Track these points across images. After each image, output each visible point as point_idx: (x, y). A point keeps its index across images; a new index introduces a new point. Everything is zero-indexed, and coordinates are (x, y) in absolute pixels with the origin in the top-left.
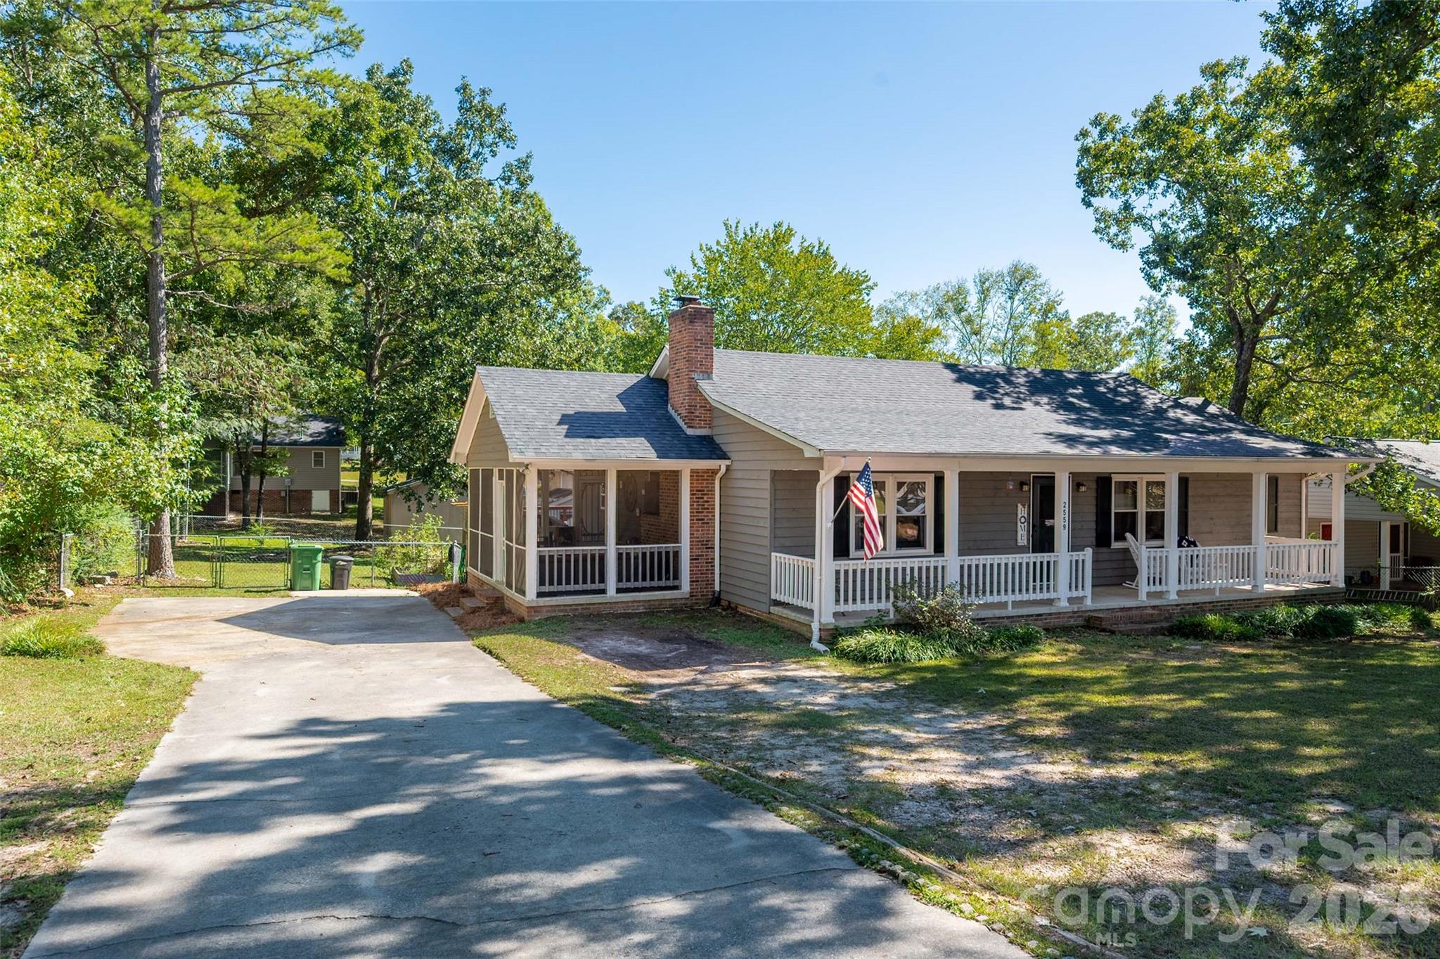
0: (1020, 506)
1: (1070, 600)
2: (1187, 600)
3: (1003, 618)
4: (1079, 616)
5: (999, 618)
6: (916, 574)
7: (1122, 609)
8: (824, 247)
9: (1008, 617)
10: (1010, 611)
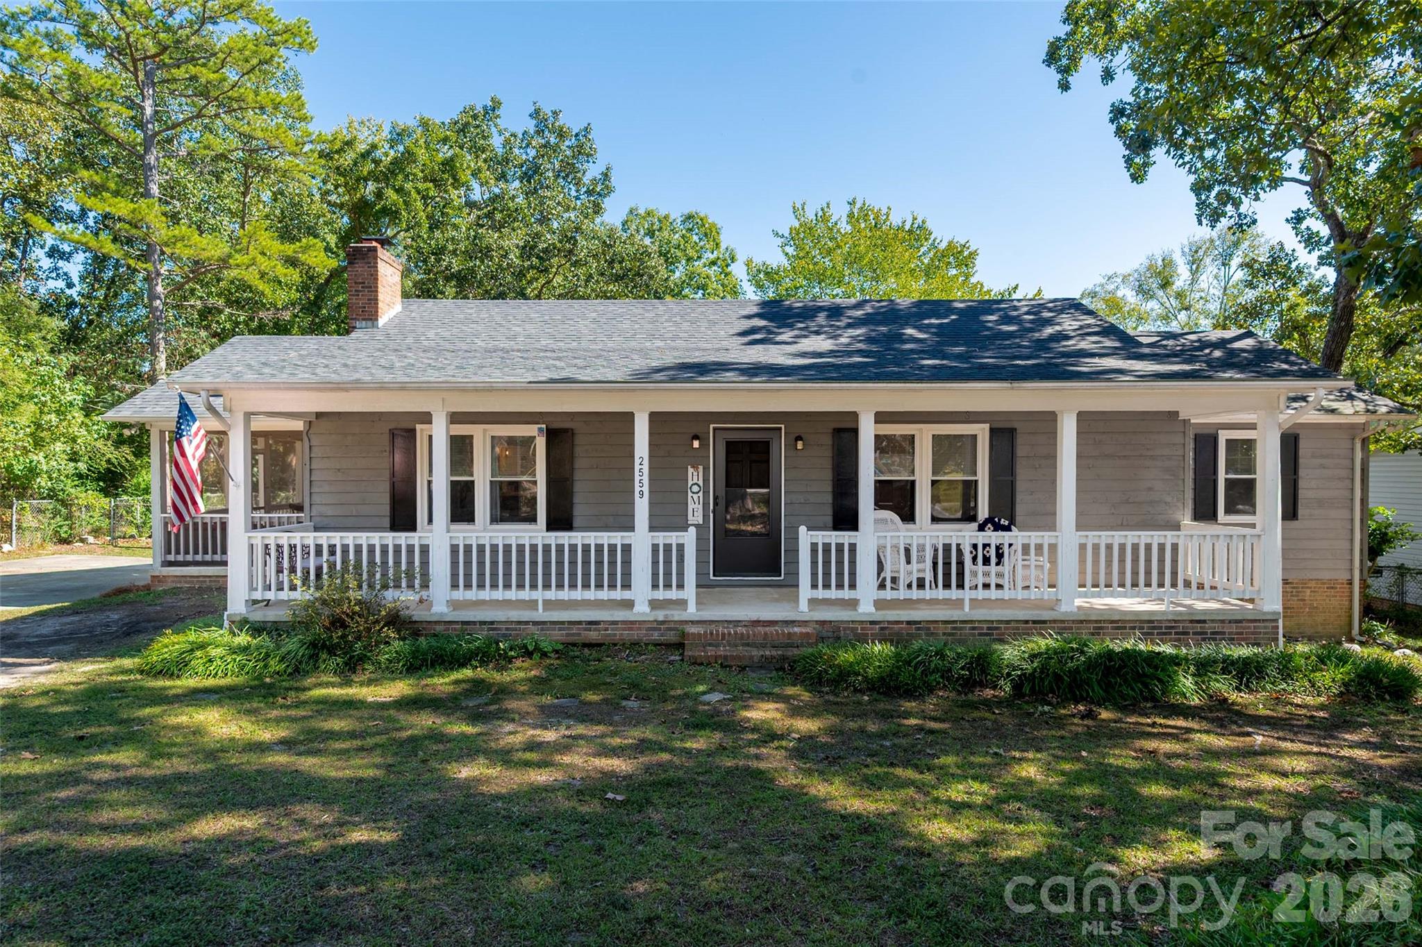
0: (690, 470)
1: (654, 604)
2: (892, 615)
3: (527, 623)
4: (670, 629)
5: (519, 623)
6: (352, 556)
7: (757, 623)
8: (919, 221)
9: (535, 623)
10: (541, 614)
